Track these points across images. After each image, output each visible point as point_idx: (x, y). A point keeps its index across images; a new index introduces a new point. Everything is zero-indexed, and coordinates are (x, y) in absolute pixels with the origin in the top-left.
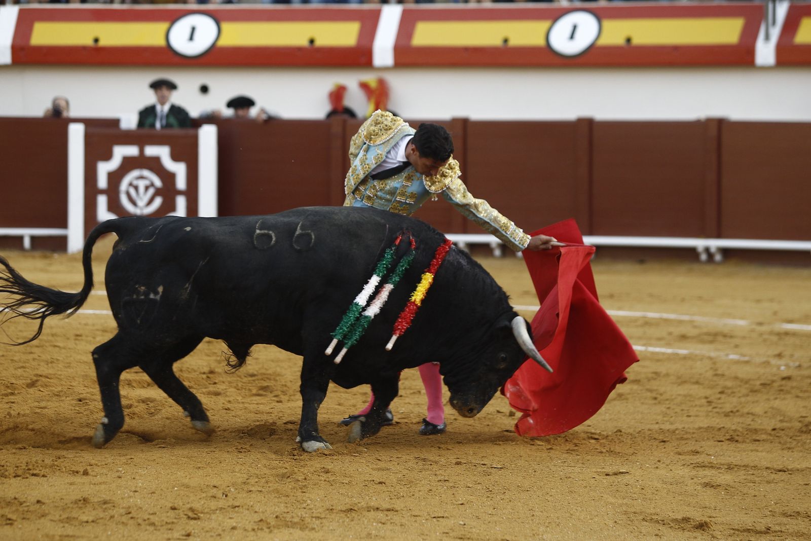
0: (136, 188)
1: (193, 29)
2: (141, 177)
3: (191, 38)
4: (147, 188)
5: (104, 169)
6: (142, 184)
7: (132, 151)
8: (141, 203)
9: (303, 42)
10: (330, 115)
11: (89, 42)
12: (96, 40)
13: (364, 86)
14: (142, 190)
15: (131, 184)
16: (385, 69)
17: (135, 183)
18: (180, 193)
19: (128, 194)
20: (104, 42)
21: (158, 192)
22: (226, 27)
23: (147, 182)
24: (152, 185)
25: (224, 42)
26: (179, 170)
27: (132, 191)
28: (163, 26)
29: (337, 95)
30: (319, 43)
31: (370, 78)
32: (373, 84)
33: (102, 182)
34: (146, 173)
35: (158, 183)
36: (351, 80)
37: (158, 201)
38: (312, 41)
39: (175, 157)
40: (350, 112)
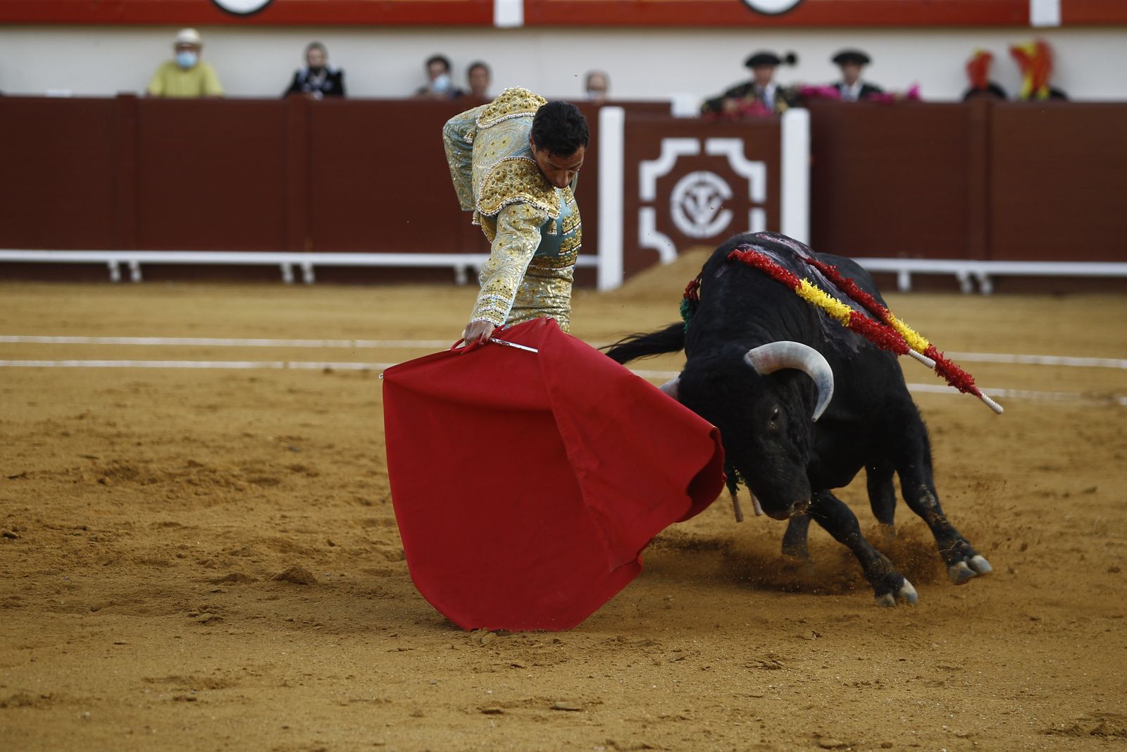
0: (695, 199)
2: (702, 184)
4: (710, 199)
5: (650, 173)
6: (703, 194)
7: (689, 146)
8: (703, 219)
10: (971, 94)
13: (1018, 54)
14: (702, 201)
15: (688, 194)
16: (1048, 29)
17: (694, 191)
18: (757, 205)
19: (684, 208)
21: (726, 205)
23: (710, 191)
24: (717, 194)
26: (755, 173)
27: (690, 204)
29: (979, 66)
31: (1025, 42)
32: (1030, 50)
33: (648, 190)
34: (709, 177)
35: (725, 190)
36: (999, 46)
37: (725, 219)
39: (750, 155)
40: (997, 92)
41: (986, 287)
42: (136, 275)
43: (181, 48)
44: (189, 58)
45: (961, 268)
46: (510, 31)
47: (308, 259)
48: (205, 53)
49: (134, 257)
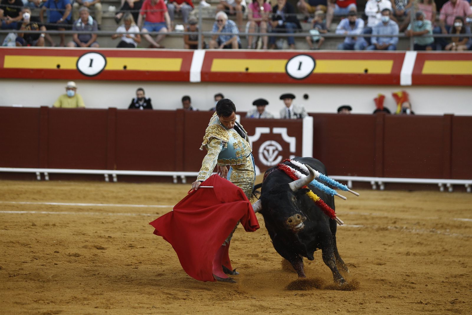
0: (268, 151)
1: (301, 64)
2: (271, 145)
3: (299, 69)
4: (274, 151)
5: (250, 140)
6: (271, 149)
7: (266, 130)
8: (271, 159)
9: (361, 71)
10: (376, 112)
11: (243, 70)
12: (247, 69)
13: (395, 96)
14: (271, 152)
15: (265, 149)
16: (407, 86)
17: (267, 148)
18: (292, 154)
19: (263, 154)
20: (251, 70)
21: (280, 154)
22: (318, 62)
23: (274, 148)
24: (277, 149)
25: (318, 70)
26: (292, 141)
27: (266, 153)
28: (284, 62)
29: (380, 101)
30: (370, 71)
31: (398, 91)
32: (400, 95)
34: (273, 143)
35: (280, 148)
36: (388, 93)
37: (280, 158)
38: (366, 71)
39: (290, 134)
40: (387, 111)
41: (382, 187)
42: (47, 178)
43: (68, 89)
44: (72, 92)
45: (372, 180)
46: (196, 84)
47: (115, 173)
48: (78, 91)
49: (46, 171)
